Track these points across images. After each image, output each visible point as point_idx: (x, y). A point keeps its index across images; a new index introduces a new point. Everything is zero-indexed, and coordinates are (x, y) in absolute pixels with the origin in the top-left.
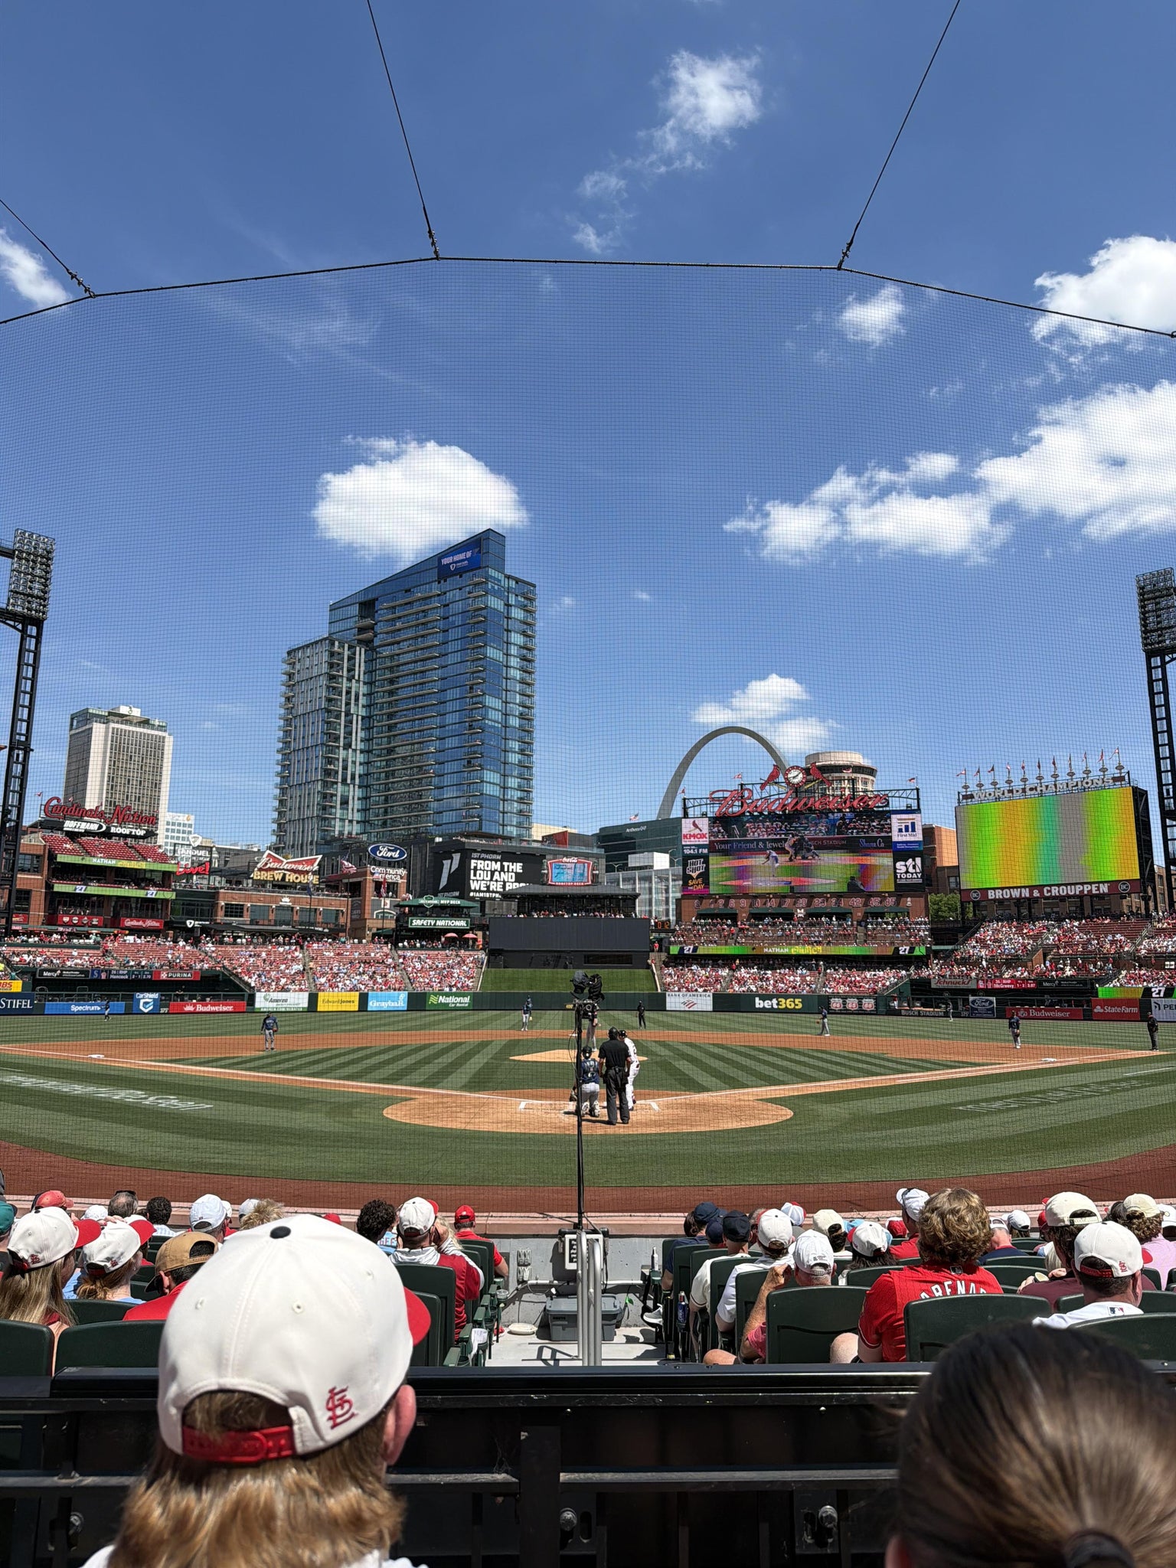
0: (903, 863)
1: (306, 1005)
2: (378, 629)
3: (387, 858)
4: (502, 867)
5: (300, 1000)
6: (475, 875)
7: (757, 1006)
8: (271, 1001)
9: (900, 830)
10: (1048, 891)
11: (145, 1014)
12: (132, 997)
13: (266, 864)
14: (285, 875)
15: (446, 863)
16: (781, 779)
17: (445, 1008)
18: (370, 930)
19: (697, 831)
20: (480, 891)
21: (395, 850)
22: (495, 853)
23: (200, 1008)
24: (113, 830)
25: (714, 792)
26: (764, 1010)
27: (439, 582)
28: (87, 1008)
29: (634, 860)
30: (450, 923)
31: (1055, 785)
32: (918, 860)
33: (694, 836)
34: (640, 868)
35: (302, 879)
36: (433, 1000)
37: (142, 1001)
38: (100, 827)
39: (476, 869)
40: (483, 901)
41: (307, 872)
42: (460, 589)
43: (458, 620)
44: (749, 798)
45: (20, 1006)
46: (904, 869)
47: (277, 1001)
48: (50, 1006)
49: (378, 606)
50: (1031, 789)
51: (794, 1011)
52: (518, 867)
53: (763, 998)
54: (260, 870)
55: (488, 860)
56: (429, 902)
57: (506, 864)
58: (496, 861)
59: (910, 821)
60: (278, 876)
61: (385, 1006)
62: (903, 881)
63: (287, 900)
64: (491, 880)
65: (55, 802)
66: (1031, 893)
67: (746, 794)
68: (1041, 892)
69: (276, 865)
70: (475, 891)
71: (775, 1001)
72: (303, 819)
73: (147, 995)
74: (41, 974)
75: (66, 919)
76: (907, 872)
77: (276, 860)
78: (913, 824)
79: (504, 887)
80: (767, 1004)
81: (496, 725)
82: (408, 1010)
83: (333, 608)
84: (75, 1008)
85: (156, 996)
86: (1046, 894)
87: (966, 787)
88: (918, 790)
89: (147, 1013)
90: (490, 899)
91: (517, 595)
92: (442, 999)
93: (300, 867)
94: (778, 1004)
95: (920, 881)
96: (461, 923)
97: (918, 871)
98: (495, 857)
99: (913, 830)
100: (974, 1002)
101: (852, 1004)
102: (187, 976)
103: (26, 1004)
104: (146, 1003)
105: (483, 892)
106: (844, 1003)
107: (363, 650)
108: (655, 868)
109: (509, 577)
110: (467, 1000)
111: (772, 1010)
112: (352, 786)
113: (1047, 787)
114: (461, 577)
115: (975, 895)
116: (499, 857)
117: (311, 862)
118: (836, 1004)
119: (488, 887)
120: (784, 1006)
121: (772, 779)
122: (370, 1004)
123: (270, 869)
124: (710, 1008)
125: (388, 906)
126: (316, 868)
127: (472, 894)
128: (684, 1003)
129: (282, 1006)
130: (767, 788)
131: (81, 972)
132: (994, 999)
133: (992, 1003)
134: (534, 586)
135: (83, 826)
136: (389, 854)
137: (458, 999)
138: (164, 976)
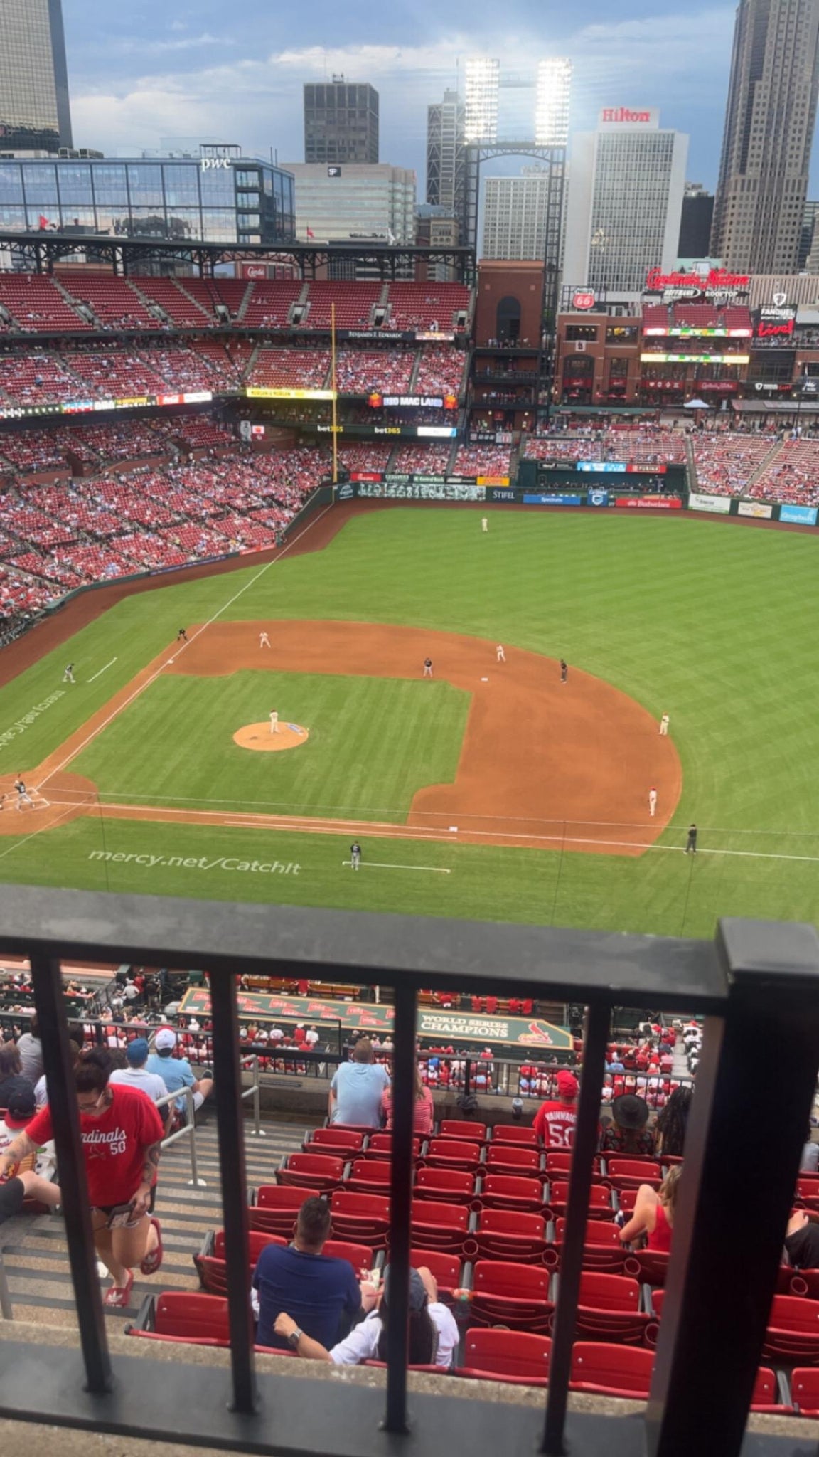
1: (728, 510)
5: (723, 505)
8: (701, 502)
11: (596, 506)
12: (586, 493)
23: (641, 504)
24: (707, 294)
28: (552, 500)
38: (696, 292)
47: (705, 502)
48: (527, 498)
74: (541, 465)
84: (544, 500)
85: (605, 493)
89: (598, 506)
104: (597, 498)
129: (709, 508)
131: (570, 464)
135: (681, 293)
138: (635, 469)
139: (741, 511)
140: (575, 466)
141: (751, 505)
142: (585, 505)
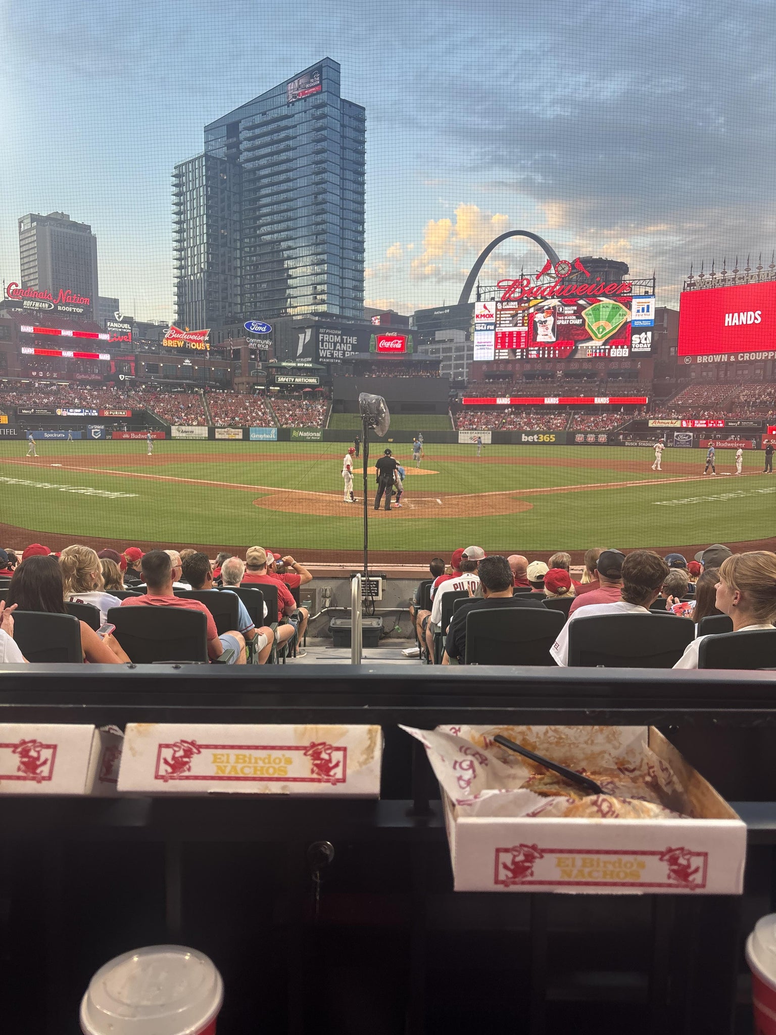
0: (638, 336)
1: (207, 436)
2: (242, 147)
3: (258, 331)
4: (342, 339)
5: (203, 432)
6: (322, 346)
7: (523, 440)
8: (182, 432)
9: (638, 311)
10: (741, 357)
11: (95, 439)
12: (85, 428)
13: (171, 335)
14: (185, 343)
15: (301, 336)
16: (552, 271)
17: (303, 440)
18: (248, 383)
19: (486, 312)
20: (326, 357)
21: (263, 326)
22: (336, 329)
23: (133, 436)
24: (59, 308)
25: (500, 282)
26: (528, 443)
27: (288, 106)
28: (55, 435)
29: (439, 335)
30: (305, 380)
31: (758, 275)
32: (649, 334)
33: (484, 316)
34: (443, 341)
35: (197, 346)
36: (295, 434)
37: (93, 431)
38: (50, 306)
39: (323, 341)
40: (329, 364)
41: (200, 341)
42: (305, 112)
43: (304, 139)
44: (527, 286)
45: (9, 433)
46: (638, 341)
47: (186, 432)
49: (241, 127)
50: (740, 279)
51: (549, 443)
52: (354, 340)
53: (528, 434)
54: (167, 339)
55: (332, 334)
56: (289, 364)
57: (345, 337)
58: (338, 335)
59: (646, 304)
60: (181, 344)
61: (261, 437)
62: (636, 350)
63: (187, 361)
64: (334, 349)
65: (13, 287)
66: (729, 358)
67: (525, 283)
68: (736, 358)
69: (178, 336)
70: (323, 357)
71: (536, 437)
72: (195, 302)
73: (96, 427)
74: (20, 412)
75: (34, 374)
76: (640, 343)
77: (177, 332)
78: (648, 307)
79: (344, 355)
80: (530, 439)
81: (336, 227)
82: (278, 441)
83: (208, 129)
84: (46, 435)
85: (103, 427)
86: (740, 359)
87: (691, 277)
88: (654, 279)
89: (98, 439)
90: (334, 363)
91: (350, 117)
92: (301, 434)
93: (195, 337)
94: (538, 439)
95: (649, 349)
96: (313, 381)
97: (648, 342)
98: (336, 332)
99: (648, 311)
100: (677, 436)
101: (591, 438)
102: (123, 414)
103: (12, 432)
104: (97, 432)
105: (329, 358)
106: (585, 438)
107: (232, 165)
108: (455, 341)
109: (344, 101)
110: (319, 435)
111: (533, 443)
112: (229, 277)
113: (752, 276)
114: (305, 101)
115: (687, 360)
116: (340, 332)
117: (203, 334)
118: (579, 438)
119: (332, 354)
120: (542, 440)
121: (545, 271)
122: (251, 436)
123: (173, 339)
124: (490, 442)
125: (260, 368)
126: (207, 338)
127: (320, 360)
128: (471, 438)
129: (191, 436)
130: (541, 278)
131: (49, 410)
132: (691, 434)
133: (690, 437)
134: (364, 109)
135: (38, 305)
136: (260, 328)
137: (313, 434)
138: (106, 413)
139: (217, 436)
140: (54, 412)
141: (226, 430)
142: (86, 437)
